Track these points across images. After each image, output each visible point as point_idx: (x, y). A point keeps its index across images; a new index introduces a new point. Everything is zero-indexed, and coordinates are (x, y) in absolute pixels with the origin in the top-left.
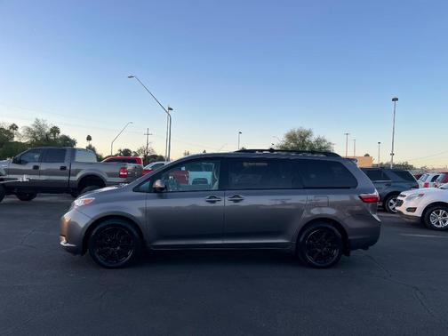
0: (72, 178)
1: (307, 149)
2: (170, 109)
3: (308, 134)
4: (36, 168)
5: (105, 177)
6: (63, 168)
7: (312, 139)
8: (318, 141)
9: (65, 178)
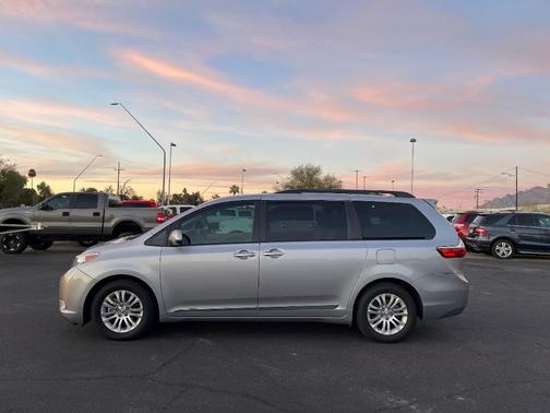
0: (106, 225)
1: (315, 188)
2: (173, 145)
3: (317, 171)
4: (66, 214)
5: (142, 222)
6: (96, 214)
7: (322, 176)
8: (328, 179)
9: (99, 225)
